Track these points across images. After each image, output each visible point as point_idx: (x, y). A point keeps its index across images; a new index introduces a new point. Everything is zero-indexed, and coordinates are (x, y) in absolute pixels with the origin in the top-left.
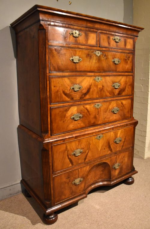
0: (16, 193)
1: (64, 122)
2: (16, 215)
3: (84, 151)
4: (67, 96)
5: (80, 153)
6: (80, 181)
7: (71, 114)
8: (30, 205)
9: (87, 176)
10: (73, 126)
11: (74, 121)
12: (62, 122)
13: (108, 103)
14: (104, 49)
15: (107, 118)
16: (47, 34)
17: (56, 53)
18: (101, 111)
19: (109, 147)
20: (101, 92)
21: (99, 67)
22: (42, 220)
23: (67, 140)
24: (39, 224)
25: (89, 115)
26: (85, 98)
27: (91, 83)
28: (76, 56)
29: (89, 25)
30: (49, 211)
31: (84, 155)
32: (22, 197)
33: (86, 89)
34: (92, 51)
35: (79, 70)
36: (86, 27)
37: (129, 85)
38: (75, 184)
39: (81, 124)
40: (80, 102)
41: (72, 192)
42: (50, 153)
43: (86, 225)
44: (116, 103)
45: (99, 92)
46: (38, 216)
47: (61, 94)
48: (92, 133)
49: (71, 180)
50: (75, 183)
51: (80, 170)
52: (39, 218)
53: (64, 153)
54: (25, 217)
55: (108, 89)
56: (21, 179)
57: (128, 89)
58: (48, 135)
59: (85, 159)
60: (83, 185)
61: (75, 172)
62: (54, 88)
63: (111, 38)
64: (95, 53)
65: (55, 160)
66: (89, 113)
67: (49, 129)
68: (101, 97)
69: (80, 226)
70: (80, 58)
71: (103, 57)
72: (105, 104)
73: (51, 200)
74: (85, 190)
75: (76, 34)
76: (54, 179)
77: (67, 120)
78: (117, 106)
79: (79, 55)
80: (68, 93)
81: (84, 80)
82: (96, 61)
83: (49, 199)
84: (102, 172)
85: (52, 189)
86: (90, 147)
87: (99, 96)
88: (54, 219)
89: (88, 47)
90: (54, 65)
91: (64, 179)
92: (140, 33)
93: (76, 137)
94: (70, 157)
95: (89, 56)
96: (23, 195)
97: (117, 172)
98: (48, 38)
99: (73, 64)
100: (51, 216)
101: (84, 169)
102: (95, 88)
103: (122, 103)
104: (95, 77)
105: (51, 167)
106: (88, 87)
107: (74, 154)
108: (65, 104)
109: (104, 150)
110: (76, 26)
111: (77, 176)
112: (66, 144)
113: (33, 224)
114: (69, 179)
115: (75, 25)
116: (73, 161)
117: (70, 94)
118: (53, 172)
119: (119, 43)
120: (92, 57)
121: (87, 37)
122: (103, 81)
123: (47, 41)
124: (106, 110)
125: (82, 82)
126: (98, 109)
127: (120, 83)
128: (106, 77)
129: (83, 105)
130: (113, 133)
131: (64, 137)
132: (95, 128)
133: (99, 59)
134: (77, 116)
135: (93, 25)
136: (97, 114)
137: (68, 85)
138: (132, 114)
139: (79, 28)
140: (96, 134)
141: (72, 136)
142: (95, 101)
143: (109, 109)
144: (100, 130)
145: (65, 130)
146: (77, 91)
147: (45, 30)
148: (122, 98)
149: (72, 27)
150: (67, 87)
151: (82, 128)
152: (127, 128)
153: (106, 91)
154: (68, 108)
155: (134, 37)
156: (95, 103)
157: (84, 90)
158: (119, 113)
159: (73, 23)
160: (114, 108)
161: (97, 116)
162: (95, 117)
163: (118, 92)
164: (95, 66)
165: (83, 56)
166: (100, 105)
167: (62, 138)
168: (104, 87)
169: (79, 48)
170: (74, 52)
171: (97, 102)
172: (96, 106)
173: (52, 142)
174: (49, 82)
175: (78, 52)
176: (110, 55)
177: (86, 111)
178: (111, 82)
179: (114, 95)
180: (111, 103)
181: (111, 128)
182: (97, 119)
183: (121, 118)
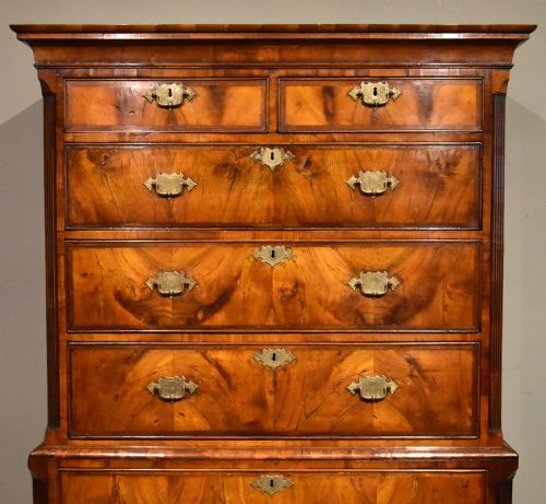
1: (117, 397)
4: (131, 311)
10: (156, 417)
11: (158, 401)
13: (327, 355)
14: (303, 139)
16: (58, 107)
17: (92, 165)
18: (289, 381)
20: (290, 307)
21: (277, 210)
25: (226, 388)
26: (207, 323)
27: (236, 267)
28: (169, 173)
29: (228, 56)
33: (215, 289)
34: (241, 149)
35: (182, 221)
36: (215, 68)
37: (456, 285)
39: (190, 417)
40: (186, 335)
44: (377, 360)
45: (279, 307)
47: (107, 302)
48: (234, 461)
55: (323, 294)
57: (448, 301)
58: (58, 433)
62: (84, 280)
63: (342, 90)
64: (258, 157)
66: (229, 383)
67: (63, 414)
68: (291, 326)
70: (185, 178)
71: (298, 171)
72: (315, 354)
75: (170, 95)
77: (129, 394)
78: (383, 370)
79: (184, 167)
80: (137, 299)
81: (204, 255)
82: (264, 188)
87: (276, 320)
89: (222, 137)
90: (84, 205)
92: (519, 51)
95: (231, 171)
98: (63, 120)
99: (157, 199)
102: (258, 291)
103: (412, 361)
104: (257, 249)
106: (224, 283)
108: (123, 339)
110: (171, 68)
112: (115, 478)
115: (164, 67)
117: (144, 303)
119: (387, 107)
120: (244, 171)
121: (218, 101)
122: (298, 261)
123: (59, 131)
124: (319, 382)
125: (193, 263)
126: (275, 372)
127: (395, 275)
128: (316, 249)
129: (203, 349)
130: (347, 484)
131: (109, 449)
132: (260, 443)
133: (277, 178)
134: (172, 384)
135: (246, 54)
136: (270, 392)
137: (137, 274)
138: (484, 419)
139: (185, 73)
140: (256, 468)
141: (143, 455)
142: (260, 338)
143: (335, 376)
144: (280, 456)
145: (123, 429)
146: (174, 295)
147: (55, 94)
148: (412, 337)
149: (154, 73)
150: (129, 279)
151: (197, 434)
152: (436, 475)
153: (316, 304)
154: (136, 351)
155: (481, 72)
156: (259, 348)
157: (204, 295)
158: (395, 403)
159: (159, 61)
160: (363, 377)
161: (270, 398)
162: (260, 402)
163: (385, 311)
164: (258, 207)
165: (201, 170)
166: (284, 357)
167: (99, 454)
168: (303, 286)
169: (182, 144)
170: (163, 159)
171: (272, 345)
172: (265, 357)
173: (60, 458)
174: (66, 259)
175: (178, 156)
176: (334, 162)
177: (214, 372)
178: (344, 271)
179: (361, 322)
180: (347, 355)
181: (337, 459)
182: (271, 410)
183: (407, 426)
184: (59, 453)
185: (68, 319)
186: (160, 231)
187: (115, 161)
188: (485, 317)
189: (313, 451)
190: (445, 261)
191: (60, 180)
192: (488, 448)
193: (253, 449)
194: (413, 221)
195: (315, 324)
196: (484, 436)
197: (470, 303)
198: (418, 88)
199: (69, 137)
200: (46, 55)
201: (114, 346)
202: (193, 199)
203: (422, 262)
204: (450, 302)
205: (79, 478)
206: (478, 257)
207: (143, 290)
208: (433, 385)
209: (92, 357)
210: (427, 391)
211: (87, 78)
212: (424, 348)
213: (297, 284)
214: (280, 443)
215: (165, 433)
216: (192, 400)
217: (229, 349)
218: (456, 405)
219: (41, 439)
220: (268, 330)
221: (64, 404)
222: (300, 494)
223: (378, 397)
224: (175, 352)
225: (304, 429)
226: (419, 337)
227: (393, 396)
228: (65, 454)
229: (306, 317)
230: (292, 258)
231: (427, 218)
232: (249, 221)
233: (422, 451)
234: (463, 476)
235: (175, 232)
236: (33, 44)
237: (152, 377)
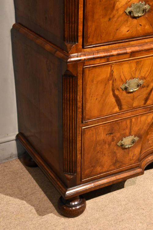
0: (7, 159)
1: (110, 19)
2: (8, 197)
3: (145, 84)
5: (138, 86)
6: (133, 142)
7: (126, 4)
8: (34, 181)
9: (147, 133)
10: (128, 29)
11: (130, 19)
12: (106, 19)
22: (56, 209)
23: (114, 58)
24: (50, 214)
30: (70, 192)
31: (145, 92)
32: (18, 165)
38: (122, 147)
39: (145, 26)
41: (117, 161)
42: (80, 82)
43: (140, 225)
46: (49, 201)
49: (115, 139)
50: (122, 145)
51: (133, 120)
52: (51, 205)
53: (106, 84)
54: (24, 202)
56: (17, 133)
58: (77, 46)
59: (146, 100)
60: (137, 151)
61: (124, 123)
65: (87, 96)
67: (80, 34)
69: (127, 225)
73: (76, 172)
74: (140, 160)
76: (83, 132)
77: (116, 16)
83: (73, 171)
85: (78, 152)
88: (78, 207)
91: (103, 136)
93: (133, 54)
94: (117, 93)
96: (20, 162)
100: (74, 202)
101: (143, 118)
105: (80, 110)
107: (126, 89)
111: (127, 131)
112: (111, 66)
113: (40, 215)
114: (112, 135)
116: (123, 102)
118: (83, 119)
134: (138, 7)
216: (147, 16)
237: (128, 4)
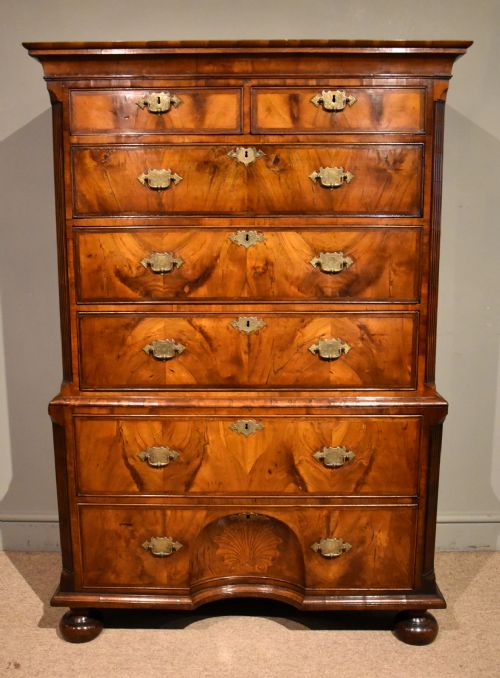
1: (119, 357)
3: (182, 459)
4: (130, 286)
7: (144, 339)
10: (151, 374)
11: (152, 360)
12: (113, 357)
13: (292, 322)
14: (273, 140)
15: (290, 372)
16: (65, 114)
17: (95, 163)
18: (260, 343)
19: (293, 471)
20: (261, 282)
21: (250, 200)
23: (123, 410)
25: (209, 349)
26: (192, 295)
27: (216, 249)
28: (159, 169)
29: (208, 68)
31: (185, 470)
33: (198, 267)
34: (220, 149)
35: (171, 210)
36: (197, 78)
37: (400, 264)
38: (150, 552)
39: (179, 373)
40: (175, 306)
41: (144, 573)
44: (333, 326)
45: (251, 281)
47: (109, 279)
48: (216, 409)
49: (137, 535)
50: (150, 549)
51: (169, 512)
53: (112, 446)
55: (289, 272)
57: (393, 276)
58: (72, 386)
59: (189, 484)
61: (151, 513)
62: (89, 260)
63: (306, 98)
64: (234, 155)
65: (82, 458)
66: (211, 345)
67: (75, 371)
68: (261, 298)
70: (172, 173)
71: (268, 167)
72: (282, 321)
75: (159, 102)
76: (79, 511)
77: (130, 353)
78: (338, 334)
79: (172, 164)
80: (134, 275)
81: (189, 238)
82: (239, 181)
84: (278, 554)
86: (209, 451)
87: (250, 292)
89: (204, 138)
90: (88, 197)
91: (114, 524)
93: (155, 409)
94: (131, 462)
95: (211, 167)
97: (334, 572)
98: (69, 125)
99: (150, 192)
101: (188, 514)
102: (234, 269)
103: (362, 327)
104: (233, 234)
105: (72, 476)
106: (206, 262)
107: (147, 460)
108: (122, 309)
109: (268, 476)
110: (158, 79)
111: (159, 529)
112: (119, 422)
114: (130, 528)
115: (154, 79)
117: (140, 279)
118: (77, 490)
119: (345, 112)
120: (222, 167)
121: (200, 107)
122: (268, 244)
123: (66, 134)
124: (285, 344)
125: (181, 246)
126: (249, 336)
127: (350, 255)
128: (283, 233)
129: (189, 317)
130: (308, 426)
131: (114, 399)
132: (236, 394)
133: (250, 173)
134: (164, 346)
135: (223, 66)
136: (245, 352)
137: (133, 255)
138: (421, 374)
139: (171, 83)
140: (233, 415)
141: (141, 404)
142: (236, 308)
143: (298, 340)
144: (252, 405)
145: (124, 383)
146: (165, 272)
147: (61, 103)
148: (363, 307)
149: (146, 83)
150: (128, 260)
151: (185, 387)
152: (381, 420)
153: (283, 280)
154: (134, 319)
155: (425, 82)
156: (236, 316)
157: (190, 272)
158: (348, 361)
159: (150, 73)
160: (322, 340)
161: (245, 357)
162: (236, 360)
163: (341, 285)
164: (235, 198)
165: (186, 167)
166: (256, 323)
167: (105, 403)
168: (272, 264)
169: (169, 145)
170: (154, 157)
171: (246, 314)
172: (241, 324)
173: (74, 406)
174: (74, 243)
175: (166, 155)
176: (299, 159)
177: (199, 336)
178: (307, 251)
179: (321, 295)
180: (309, 322)
181: (300, 407)
182: (246, 367)
183: (358, 381)
184: (73, 402)
185: (77, 292)
186: (152, 219)
187: (113, 160)
188: (424, 291)
189: (281, 400)
190: (392, 244)
191: (67, 176)
192: (424, 398)
193: (231, 399)
194: (364, 210)
195: (283, 297)
196: (421, 388)
197: (412, 279)
198: (370, 96)
199: (74, 140)
200: (53, 68)
201: (116, 315)
202: (180, 191)
203: (372, 243)
204: (395, 278)
205: (89, 423)
206: (419, 240)
207: (138, 268)
208: (379, 347)
209: (98, 324)
210: (374, 351)
211: (88, 88)
212: (372, 316)
213: (268, 263)
214: (253, 394)
215: (159, 386)
216: (180, 359)
217: (210, 317)
218: (399, 362)
219: (57, 391)
220: (242, 301)
221: (75, 363)
222: (269, 435)
223: (334, 356)
224: (166, 319)
225: (273, 383)
226: (369, 307)
227: (347, 356)
228: (77, 403)
229: (275, 291)
230: (263, 241)
231: (376, 207)
232: (227, 209)
233: (370, 400)
234: (403, 421)
235: (165, 219)
236: (42, 59)
237: (147, 340)
